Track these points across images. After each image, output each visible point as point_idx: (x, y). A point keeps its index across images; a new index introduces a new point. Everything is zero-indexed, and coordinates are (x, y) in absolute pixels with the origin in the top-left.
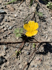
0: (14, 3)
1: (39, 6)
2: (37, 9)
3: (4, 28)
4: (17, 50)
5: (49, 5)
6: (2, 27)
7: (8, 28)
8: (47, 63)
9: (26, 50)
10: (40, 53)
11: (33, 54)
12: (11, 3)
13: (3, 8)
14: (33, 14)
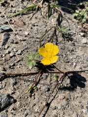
0: (23, 14)
1: (62, 16)
2: (59, 22)
3: (9, 53)
4: (31, 85)
5: (77, 15)
6: (7, 52)
7: (17, 53)
8: (76, 102)
9: (44, 84)
10: (65, 88)
11: (55, 90)
12: (19, 15)
13: (7, 23)
14: (53, 29)
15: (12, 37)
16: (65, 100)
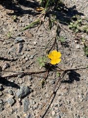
0: (31, 28)
1: (60, 28)
2: (58, 33)
3: (25, 58)
4: (42, 80)
5: (71, 26)
6: (23, 57)
7: (30, 58)
8: (74, 91)
9: (51, 79)
10: (66, 82)
11: (59, 83)
12: (28, 28)
13: (20, 35)
14: (54, 39)
15: (25, 46)
16: (66, 89)
